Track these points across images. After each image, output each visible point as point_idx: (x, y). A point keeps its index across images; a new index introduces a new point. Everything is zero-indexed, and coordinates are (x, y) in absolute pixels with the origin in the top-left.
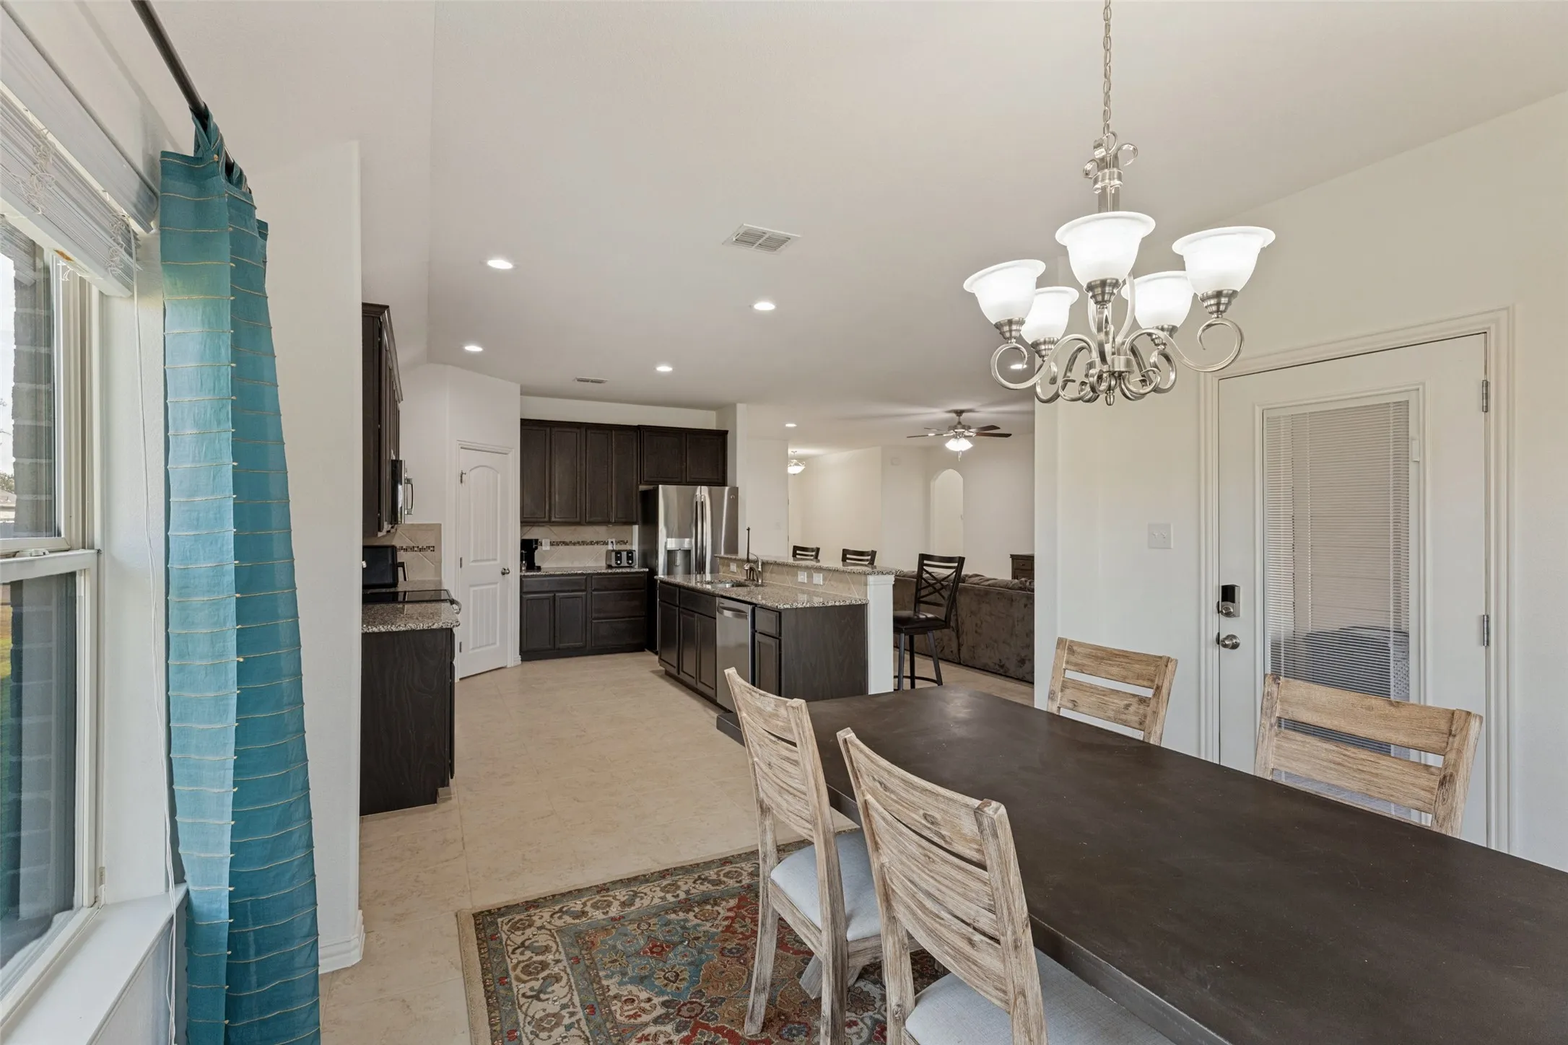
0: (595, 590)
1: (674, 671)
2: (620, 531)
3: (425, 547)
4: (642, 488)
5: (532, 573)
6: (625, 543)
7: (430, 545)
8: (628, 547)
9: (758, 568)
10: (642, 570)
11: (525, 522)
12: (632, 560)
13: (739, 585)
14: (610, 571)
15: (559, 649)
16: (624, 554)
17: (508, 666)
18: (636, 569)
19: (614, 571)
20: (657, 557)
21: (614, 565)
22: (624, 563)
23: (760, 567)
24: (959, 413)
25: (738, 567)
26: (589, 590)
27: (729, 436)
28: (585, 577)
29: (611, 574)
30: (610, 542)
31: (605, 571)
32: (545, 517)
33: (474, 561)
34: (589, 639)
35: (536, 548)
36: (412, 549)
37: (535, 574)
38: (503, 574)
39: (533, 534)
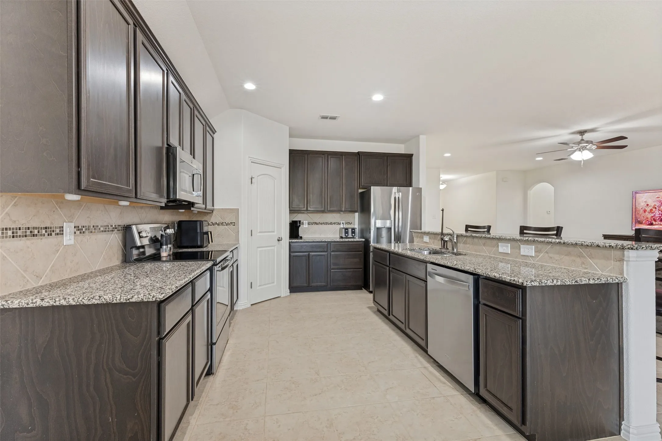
0: (333, 251)
1: (386, 313)
2: (348, 217)
3: (229, 223)
4: (360, 191)
5: (296, 241)
6: (351, 224)
7: (232, 222)
8: (352, 226)
9: (454, 239)
10: (361, 240)
11: (292, 211)
12: (355, 234)
13: (435, 252)
14: (341, 240)
15: (311, 286)
16: (350, 230)
17: (282, 297)
18: (357, 239)
19: (344, 240)
20: (370, 232)
21: (344, 236)
22: (350, 236)
23: (455, 239)
24: (582, 133)
25: (430, 238)
26: (329, 250)
27: (413, 157)
28: (326, 244)
29: (342, 242)
30: (341, 223)
31: (338, 240)
32: (304, 208)
33: (260, 232)
34: (329, 281)
35: (300, 226)
36: (222, 224)
37: (298, 241)
38: (279, 240)
39: (297, 217)
